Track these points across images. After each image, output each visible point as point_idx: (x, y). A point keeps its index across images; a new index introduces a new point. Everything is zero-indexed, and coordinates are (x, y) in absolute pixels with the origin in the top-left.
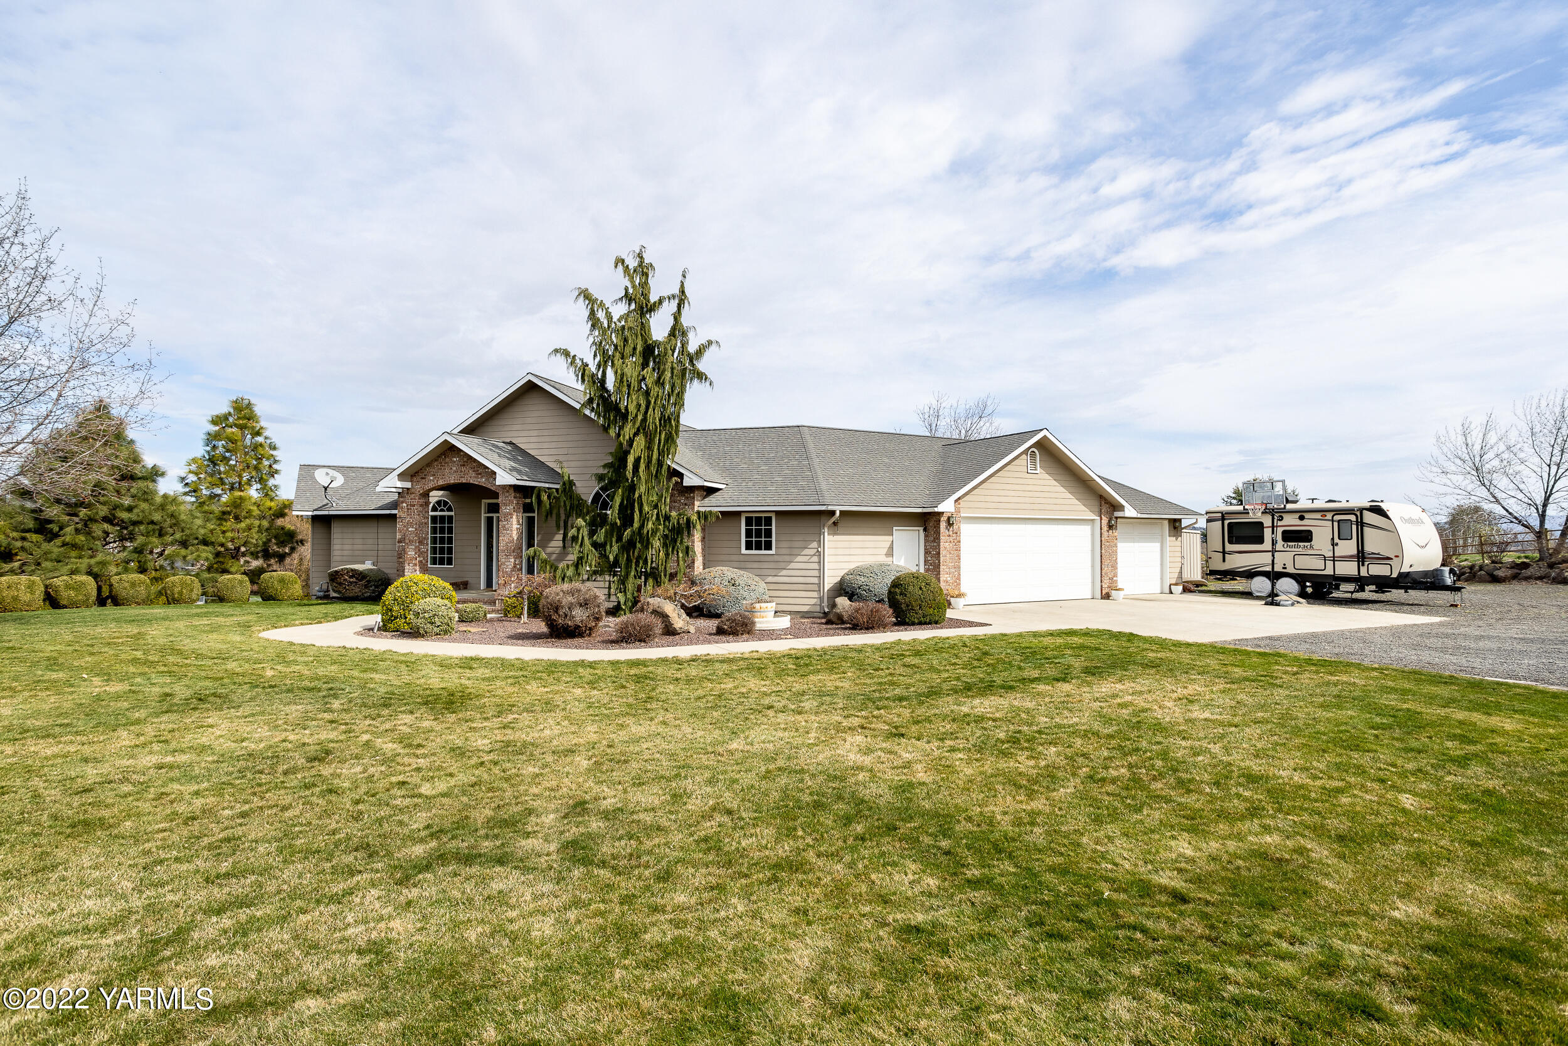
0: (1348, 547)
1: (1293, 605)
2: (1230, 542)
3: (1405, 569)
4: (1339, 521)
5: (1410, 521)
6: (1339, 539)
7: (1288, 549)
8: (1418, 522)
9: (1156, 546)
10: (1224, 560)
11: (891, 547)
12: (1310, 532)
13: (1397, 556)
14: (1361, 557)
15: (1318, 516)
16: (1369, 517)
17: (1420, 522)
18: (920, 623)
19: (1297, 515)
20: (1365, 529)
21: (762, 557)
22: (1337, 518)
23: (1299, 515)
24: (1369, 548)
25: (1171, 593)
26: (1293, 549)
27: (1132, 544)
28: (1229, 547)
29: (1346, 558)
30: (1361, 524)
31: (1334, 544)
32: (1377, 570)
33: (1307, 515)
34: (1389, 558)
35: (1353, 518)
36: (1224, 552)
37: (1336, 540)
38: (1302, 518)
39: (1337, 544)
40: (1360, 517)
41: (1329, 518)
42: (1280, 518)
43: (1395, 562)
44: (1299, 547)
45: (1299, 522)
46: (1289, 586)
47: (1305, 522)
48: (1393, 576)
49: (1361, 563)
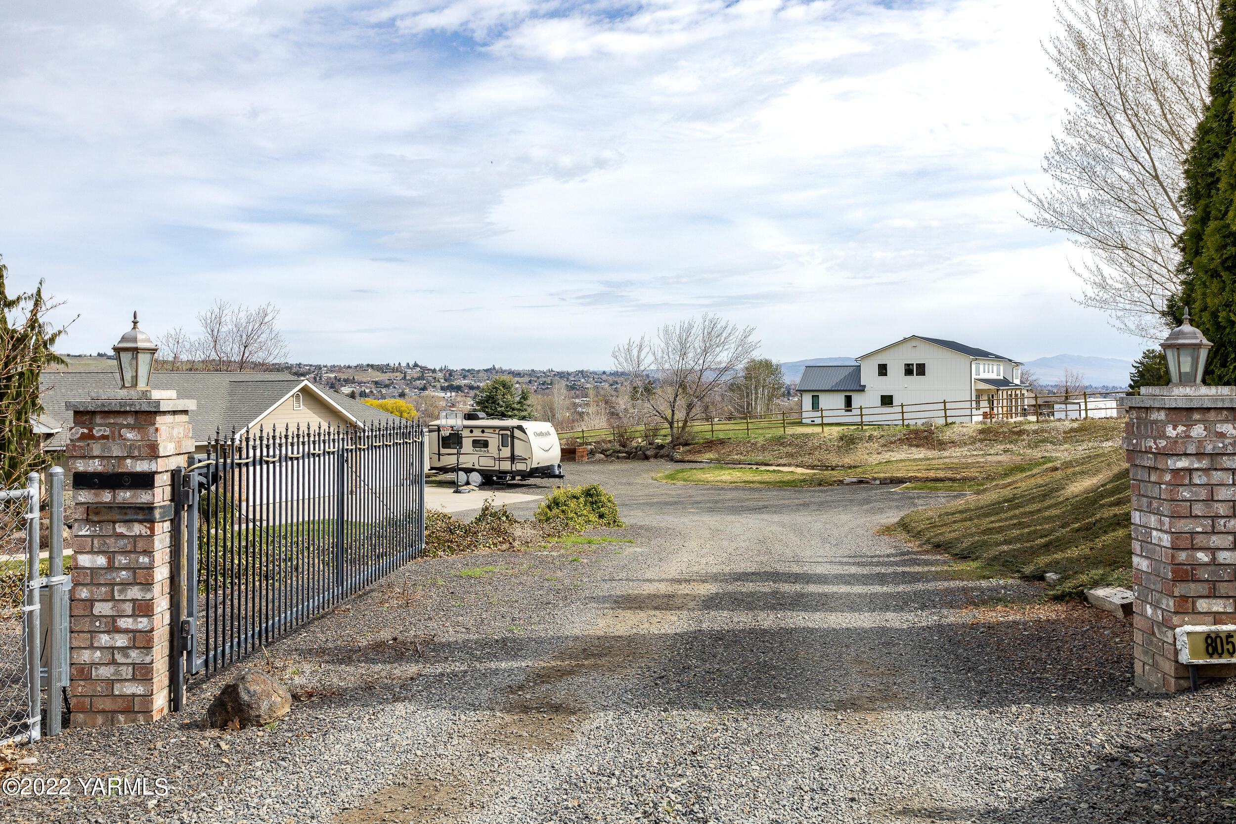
0: (506, 452)
1: (469, 492)
2: (443, 448)
3: (534, 465)
4: (502, 435)
5: (541, 434)
7: (475, 453)
8: (546, 434)
10: (439, 460)
12: (487, 441)
13: (529, 458)
14: (513, 458)
15: (491, 430)
16: (517, 433)
17: (548, 434)
19: (481, 430)
20: (515, 440)
22: (501, 432)
23: (470, 429)
24: (516, 453)
26: (480, 453)
28: (443, 451)
29: (505, 459)
30: (513, 437)
31: (500, 450)
32: (520, 467)
33: (486, 430)
34: (526, 459)
35: (509, 433)
36: (439, 454)
37: (501, 447)
38: (483, 432)
40: (512, 433)
41: (497, 432)
42: (471, 432)
43: (529, 462)
44: (481, 451)
45: (481, 435)
46: (476, 478)
47: (485, 435)
48: (528, 470)
49: (513, 462)
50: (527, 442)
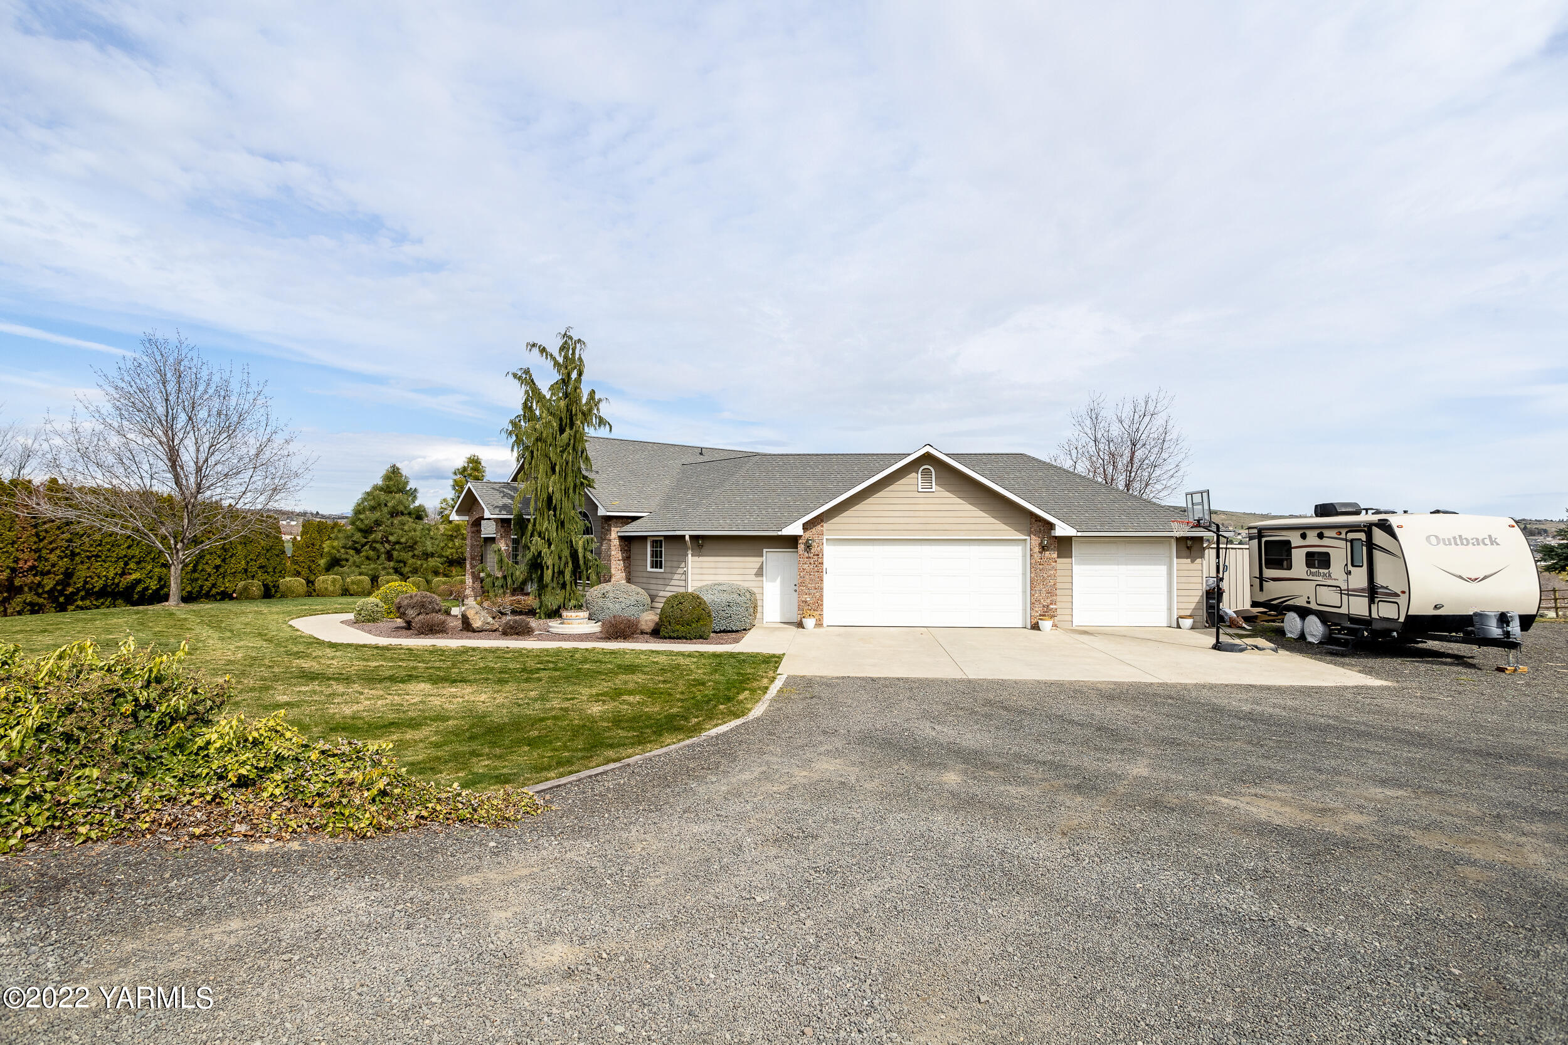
0: (1360, 578)
4: (1351, 541)
6: (1353, 565)
7: (1311, 577)
9: (1163, 569)
10: (1261, 589)
11: (761, 568)
12: (1327, 555)
13: (1403, 592)
14: (1373, 592)
15: (1333, 533)
16: (1379, 536)
18: (670, 638)
20: (1377, 554)
21: (655, 574)
22: (1351, 536)
23: (1318, 531)
24: (1380, 580)
25: (1179, 627)
26: (1317, 578)
27: (1116, 567)
28: (1269, 573)
29: (1356, 593)
30: (1371, 546)
31: (1347, 572)
32: (1387, 611)
33: (1327, 533)
34: (1397, 595)
35: (1363, 536)
36: (1261, 579)
37: (1349, 566)
38: (1321, 536)
39: (1350, 572)
40: (1369, 535)
41: (1343, 536)
42: (1304, 536)
43: (1402, 600)
44: (1319, 574)
45: (1317, 542)
46: (1315, 629)
47: (1325, 542)
48: (1402, 620)
49: (1372, 601)
50: (1399, 556)
